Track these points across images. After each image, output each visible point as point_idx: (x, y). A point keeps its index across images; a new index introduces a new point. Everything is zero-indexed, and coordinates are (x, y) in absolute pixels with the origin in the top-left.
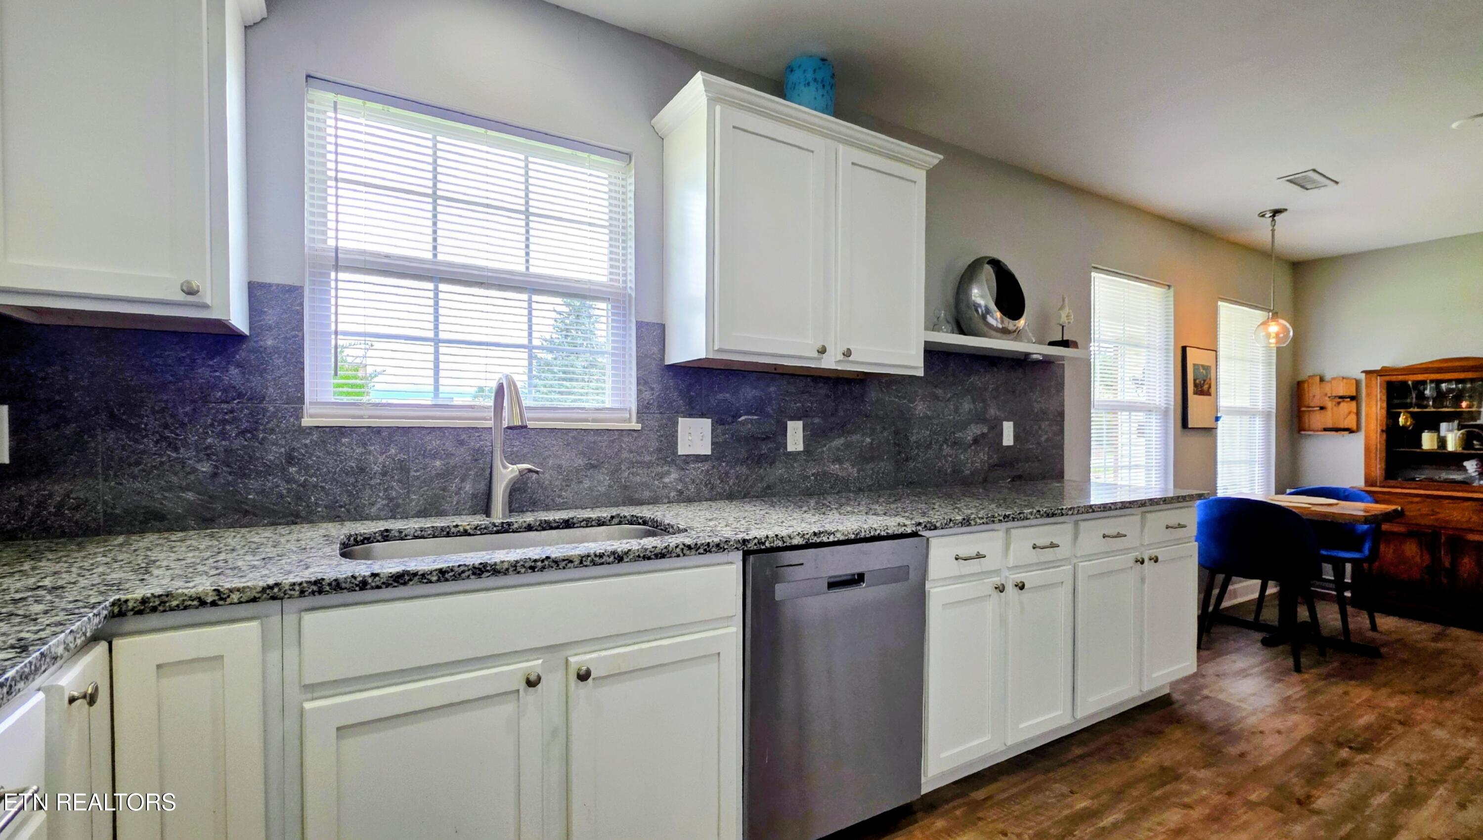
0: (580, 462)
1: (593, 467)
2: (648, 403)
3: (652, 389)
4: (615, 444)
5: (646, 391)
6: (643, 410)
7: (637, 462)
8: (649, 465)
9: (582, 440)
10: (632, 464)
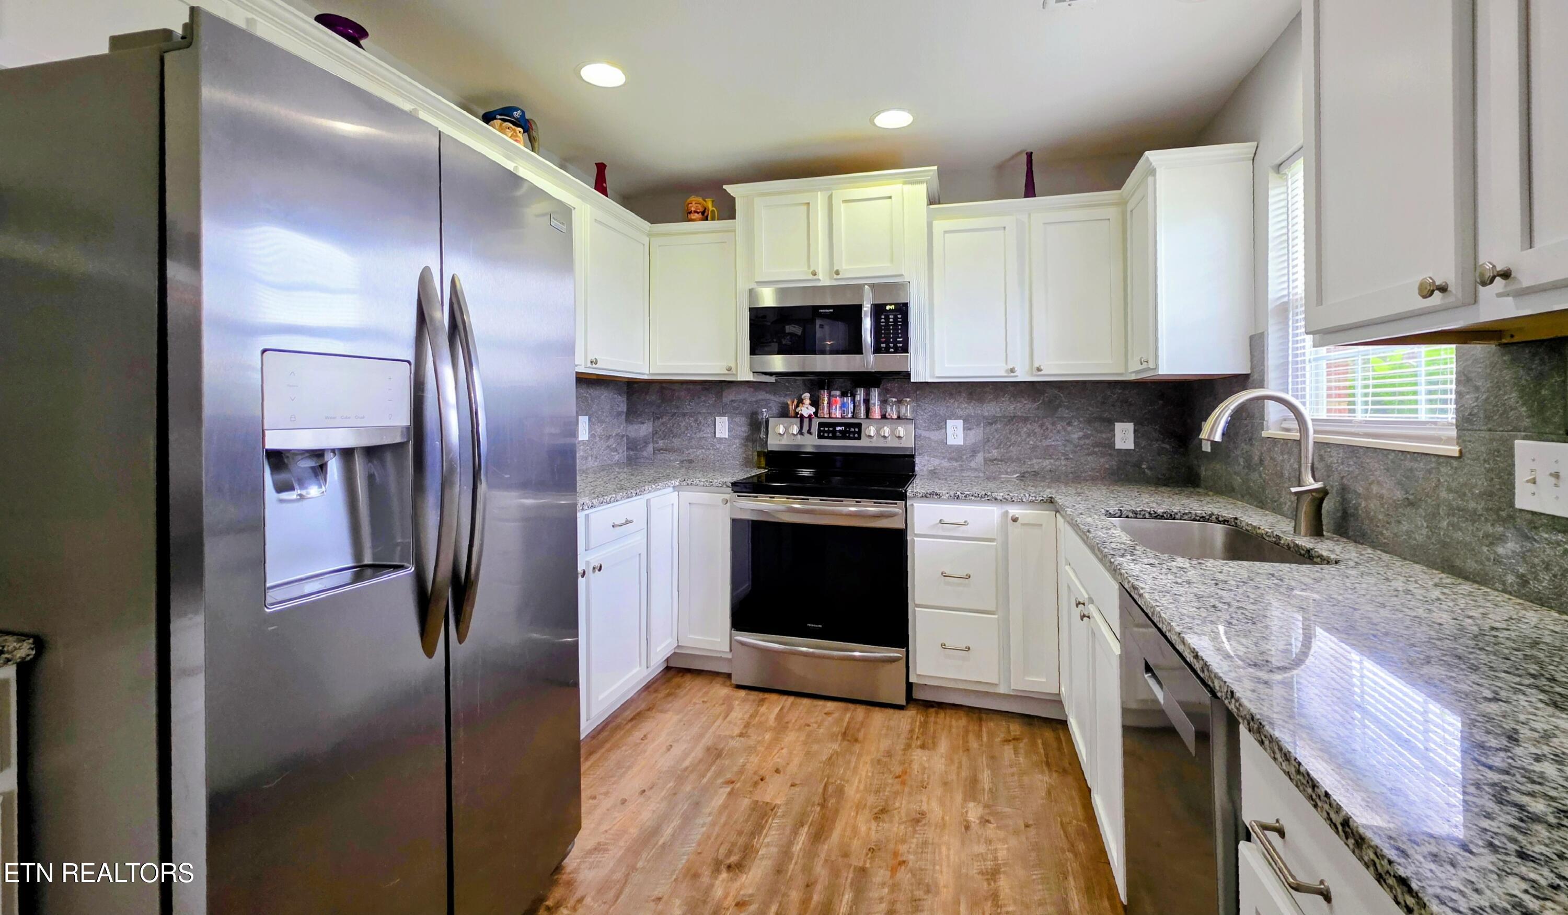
0: (1399, 494)
1: (1411, 504)
2: (1470, 414)
3: (1477, 389)
4: (1432, 476)
5: (1468, 393)
6: (1465, 422)
7: (1459, 509)
8: (1474, 517)
9: (1400, 466)
10: (1452, 511)
